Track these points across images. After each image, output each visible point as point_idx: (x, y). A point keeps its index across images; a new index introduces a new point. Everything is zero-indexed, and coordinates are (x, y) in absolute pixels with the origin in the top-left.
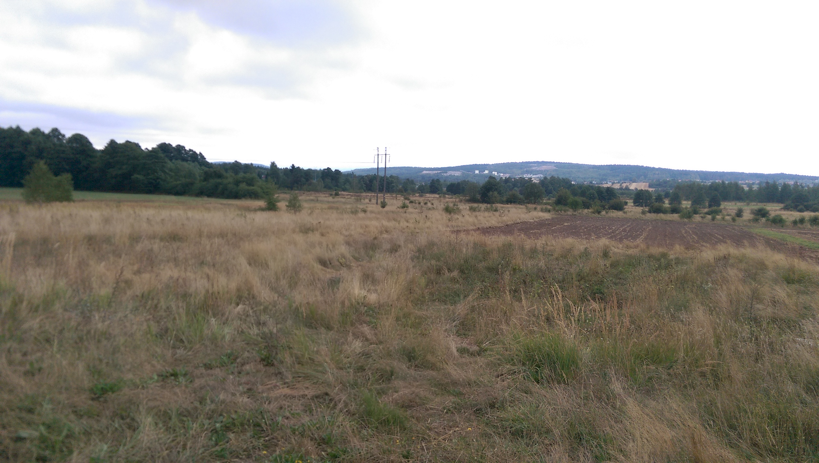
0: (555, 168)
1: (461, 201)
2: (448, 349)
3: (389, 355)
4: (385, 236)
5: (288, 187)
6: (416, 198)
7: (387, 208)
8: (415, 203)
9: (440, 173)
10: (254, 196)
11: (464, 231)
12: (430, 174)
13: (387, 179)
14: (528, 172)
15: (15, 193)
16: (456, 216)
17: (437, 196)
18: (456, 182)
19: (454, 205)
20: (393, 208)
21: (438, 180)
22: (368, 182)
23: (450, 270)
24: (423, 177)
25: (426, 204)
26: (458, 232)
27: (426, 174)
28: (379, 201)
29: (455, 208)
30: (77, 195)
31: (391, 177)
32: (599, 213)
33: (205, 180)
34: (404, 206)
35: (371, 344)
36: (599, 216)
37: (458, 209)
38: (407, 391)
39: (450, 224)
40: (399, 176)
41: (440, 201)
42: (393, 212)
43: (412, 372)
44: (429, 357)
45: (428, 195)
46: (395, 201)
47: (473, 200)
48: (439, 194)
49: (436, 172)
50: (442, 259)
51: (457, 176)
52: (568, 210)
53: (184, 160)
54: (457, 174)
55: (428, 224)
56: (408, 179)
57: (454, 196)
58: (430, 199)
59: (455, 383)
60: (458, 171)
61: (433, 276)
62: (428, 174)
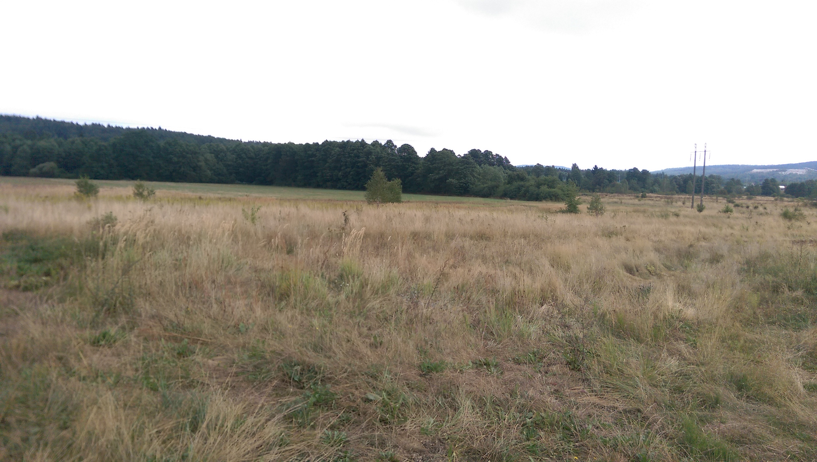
1: (805, 205)
2: (792, 383)
3: (713, 379)
4: (703, 243)
5: (589, 189)
6: (743, 200)
7: (705, 212)
8: (742, 207)
9: (776, 171)
10: (555, 198)
11: (811, 241)
12: (762, 172)
13: (706, 179)
15: (359, 196)
16: (798, 223)
17: (772, 199)
18: (799, 182)
19: (796, 210)
20: (714, 212)
22: (682, 183)
23: (790, 288)
24: (753, 176)
25: (756, 208)
26: (802, 242)
27: (757, 172)
28: (695, 204)
29: (797, 213)
30: (405, 197)
31: (711, 176)
33: (509, 183)
34: (727, 211)
35: (690, 364)
37: (801, 214)
38: (736, 424)
39: (789, 232)
40: (721, 176)
41: (776, 206)
42: (712, 217)
43: (743, 403)
44: (766, 390)
45: (759, 198)
46: (715, 205)
48: (774, 196)
49: (771, 170)
50: (780, 274)
51: (800, 175)
53: (492, 164)
54: (800, 172)
55: (760, 231)
56: (733, 179)
57: (795, 200)
58: (762, 202)
59: (802, 425)
60: (802, 168)
61: (767, 295)
62: (760, 173)
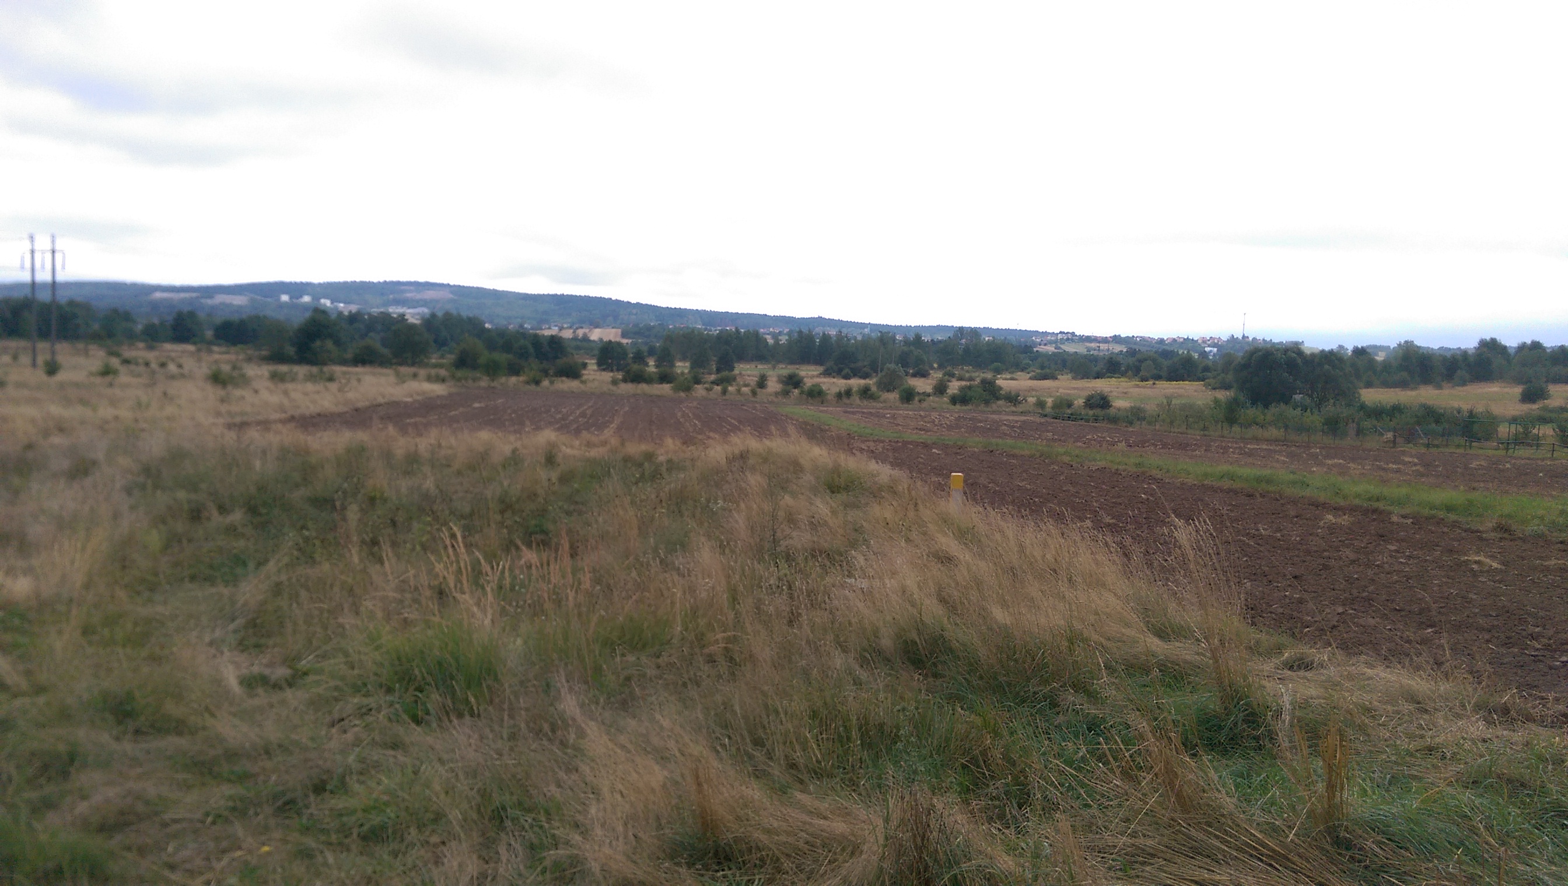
0: (451, 296)
1: (249, 360)
2: (218, 681)
3: (65, 715)
4: (57, 440)
6: (139, 352)
7: (61, 376)
8: (137, 364)
9: (197, 297)
11: (258, 423)
13: (59, 307)
14: (397, 302)
16: (238, 392)
17: (191, 348)
18: (235, 318)
19: (234, 368)
20: (79, 376)
21: (192, 314)
22: (7, 315)
23: (222, 509)
24: (155, 306)
25: (163, 365)
26: (243, 426)
28: (40, 360)
29: (235, 374)
31: (72, 303)
32: (537, 383)
34: (107, 372)
36: (538, 389)
37: (243, 376)
39: (224, 408)
41: (199, 360)
42: (77, 385)
43: (127, 746)
45: (168, 346)
46: (81, 360)
47: (277, 357)
48: (194, 343)
49: (188, 296)
50: (203, 486)
51: (239, 306)
52: (480, 379)
54: (239, 300)
55: (170, 410)
56: (115, 311)
57: (233, 349)
58: (173, 354)
59: (232, 755)
60: (240, 294)
61: (180, 527)
62: (166, 299)
